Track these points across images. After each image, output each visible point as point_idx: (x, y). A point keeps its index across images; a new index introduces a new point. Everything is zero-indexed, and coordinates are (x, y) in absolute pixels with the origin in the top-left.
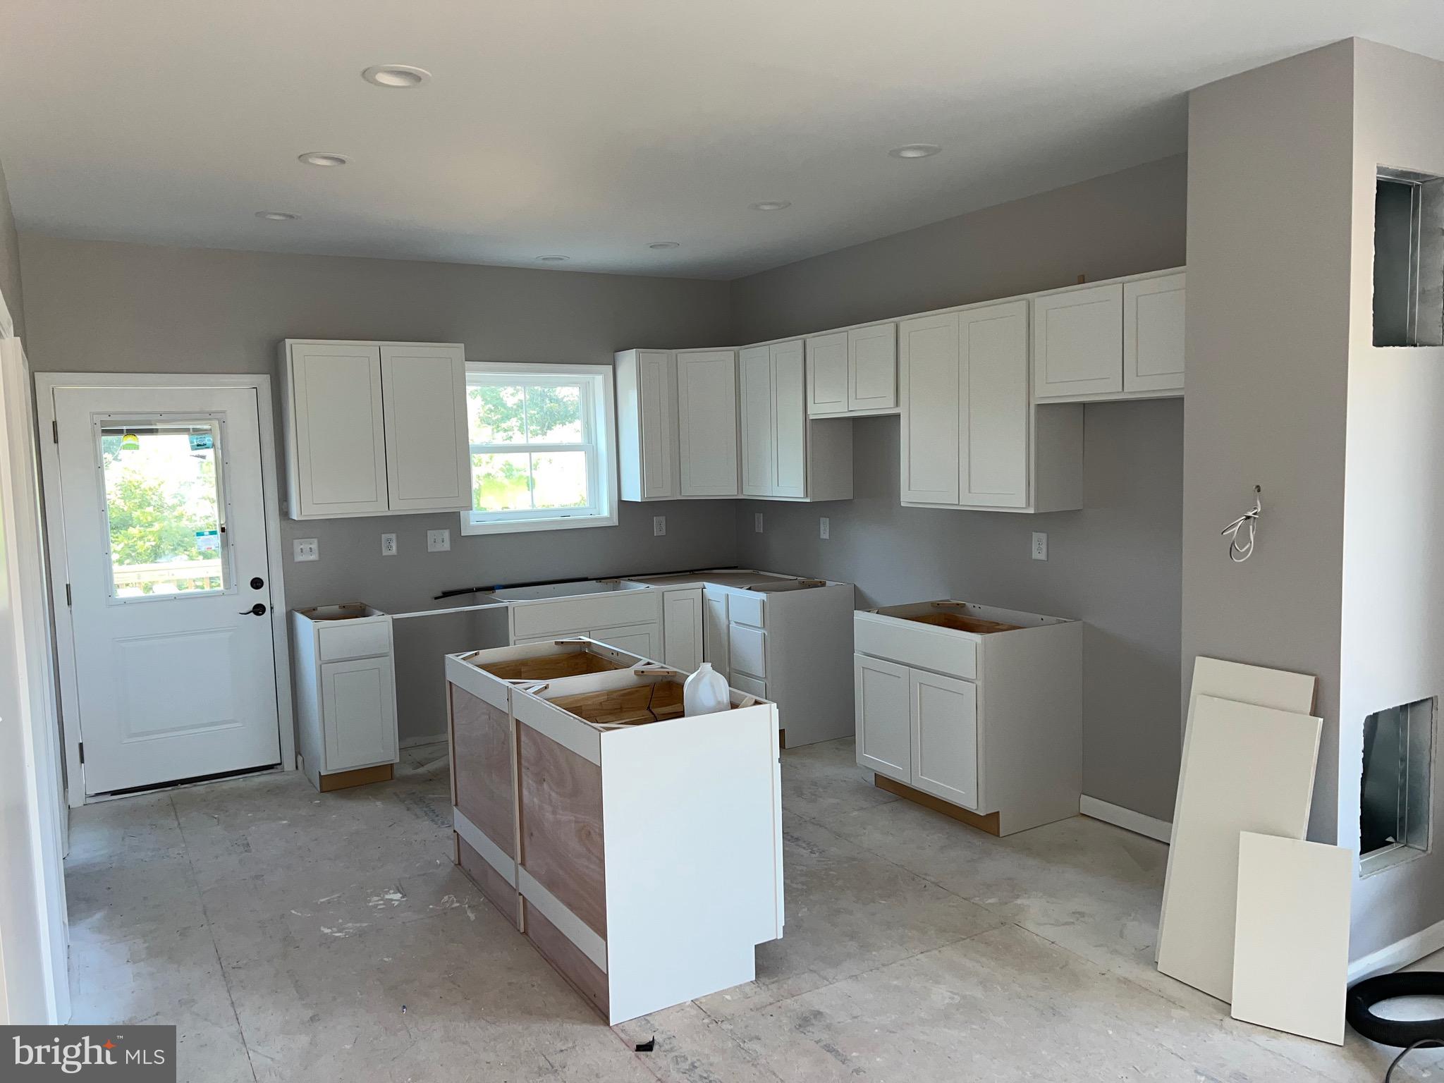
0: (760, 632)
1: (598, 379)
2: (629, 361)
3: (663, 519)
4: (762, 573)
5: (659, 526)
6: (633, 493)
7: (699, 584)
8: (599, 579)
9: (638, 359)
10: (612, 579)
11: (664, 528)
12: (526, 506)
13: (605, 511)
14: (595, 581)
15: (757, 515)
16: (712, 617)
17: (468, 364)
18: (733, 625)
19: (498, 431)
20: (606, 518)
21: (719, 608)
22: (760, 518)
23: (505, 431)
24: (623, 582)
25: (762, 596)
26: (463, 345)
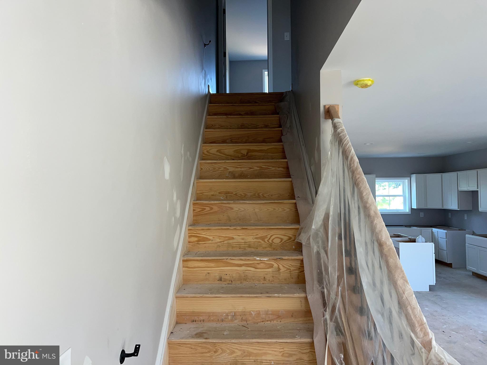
0: (445, 240)
1: (406, 181)
2: (414, 177)
3: (423, 213)
4: (450, 227)
5: (422, 215)
6: (414, 206)
7: (431, 228)
8: (406, 226)
9: (416, 176)
10: (410, 226)
11: (423, 215)
12: (389, 209)
13: (407, 210)
14: (404, 227)
15: (449, 213)
16: (434, 236)
17: (376, 178)
18: (439, 238)
19: (381, 187)
20: (407, 212)
21: (436, 234)
22: (450, 214)
23: (383, 186)
24: (412, 227)
25: (446, 231)
26: (375, 175)
